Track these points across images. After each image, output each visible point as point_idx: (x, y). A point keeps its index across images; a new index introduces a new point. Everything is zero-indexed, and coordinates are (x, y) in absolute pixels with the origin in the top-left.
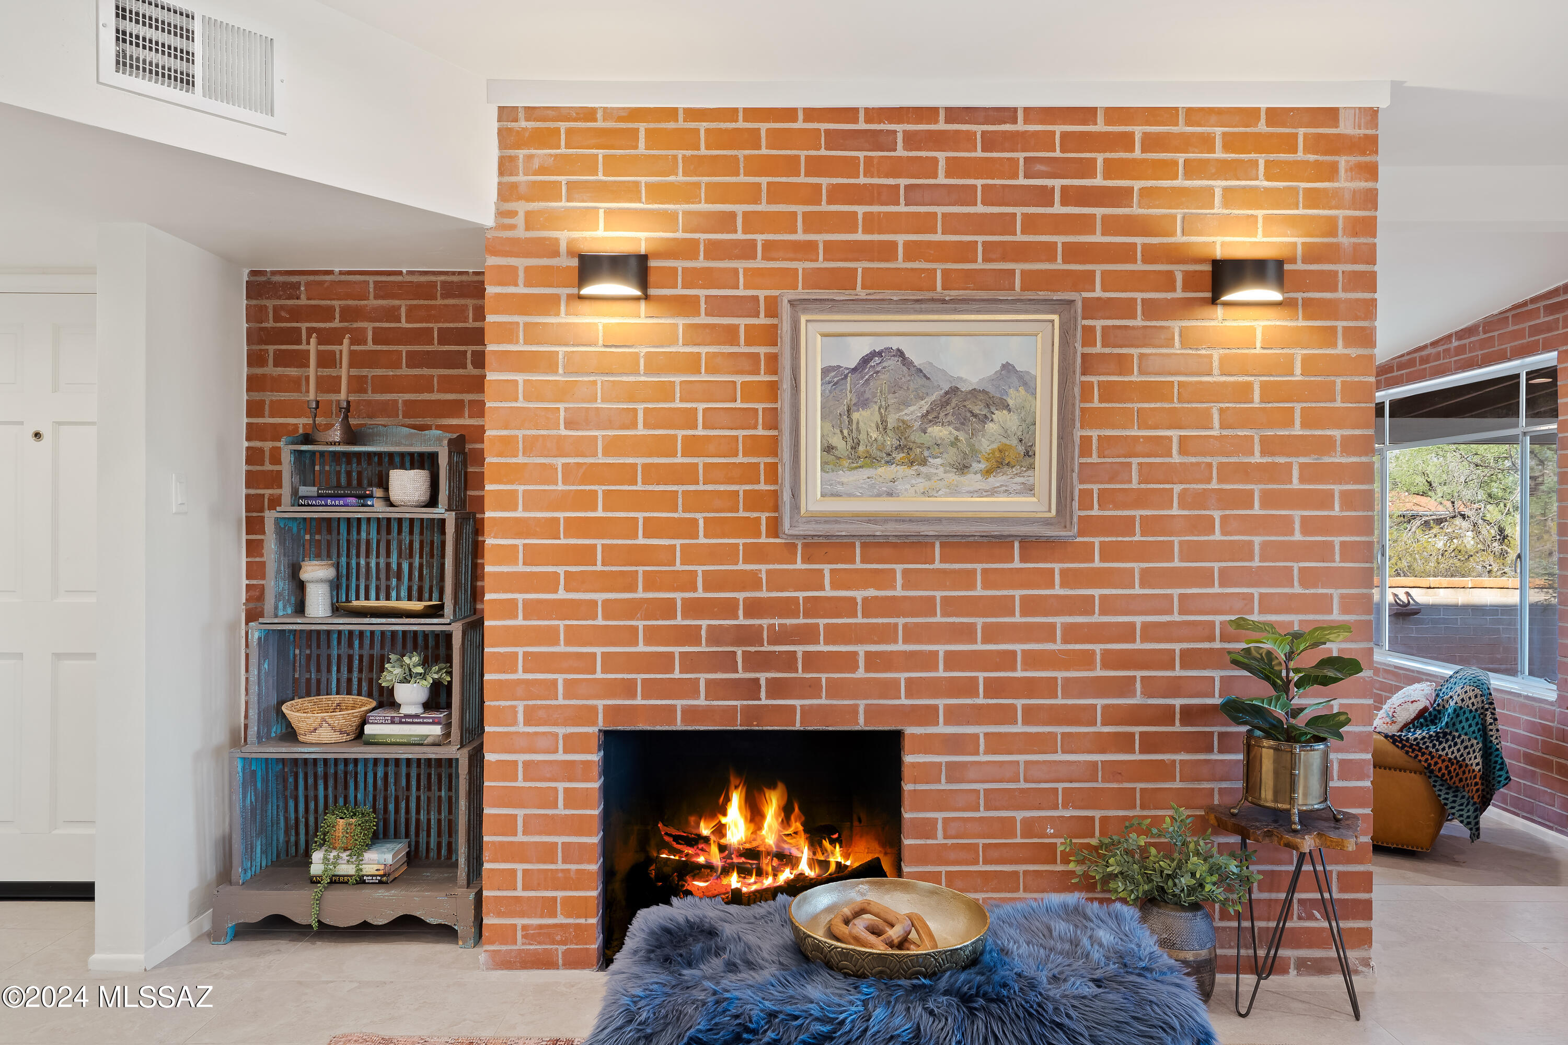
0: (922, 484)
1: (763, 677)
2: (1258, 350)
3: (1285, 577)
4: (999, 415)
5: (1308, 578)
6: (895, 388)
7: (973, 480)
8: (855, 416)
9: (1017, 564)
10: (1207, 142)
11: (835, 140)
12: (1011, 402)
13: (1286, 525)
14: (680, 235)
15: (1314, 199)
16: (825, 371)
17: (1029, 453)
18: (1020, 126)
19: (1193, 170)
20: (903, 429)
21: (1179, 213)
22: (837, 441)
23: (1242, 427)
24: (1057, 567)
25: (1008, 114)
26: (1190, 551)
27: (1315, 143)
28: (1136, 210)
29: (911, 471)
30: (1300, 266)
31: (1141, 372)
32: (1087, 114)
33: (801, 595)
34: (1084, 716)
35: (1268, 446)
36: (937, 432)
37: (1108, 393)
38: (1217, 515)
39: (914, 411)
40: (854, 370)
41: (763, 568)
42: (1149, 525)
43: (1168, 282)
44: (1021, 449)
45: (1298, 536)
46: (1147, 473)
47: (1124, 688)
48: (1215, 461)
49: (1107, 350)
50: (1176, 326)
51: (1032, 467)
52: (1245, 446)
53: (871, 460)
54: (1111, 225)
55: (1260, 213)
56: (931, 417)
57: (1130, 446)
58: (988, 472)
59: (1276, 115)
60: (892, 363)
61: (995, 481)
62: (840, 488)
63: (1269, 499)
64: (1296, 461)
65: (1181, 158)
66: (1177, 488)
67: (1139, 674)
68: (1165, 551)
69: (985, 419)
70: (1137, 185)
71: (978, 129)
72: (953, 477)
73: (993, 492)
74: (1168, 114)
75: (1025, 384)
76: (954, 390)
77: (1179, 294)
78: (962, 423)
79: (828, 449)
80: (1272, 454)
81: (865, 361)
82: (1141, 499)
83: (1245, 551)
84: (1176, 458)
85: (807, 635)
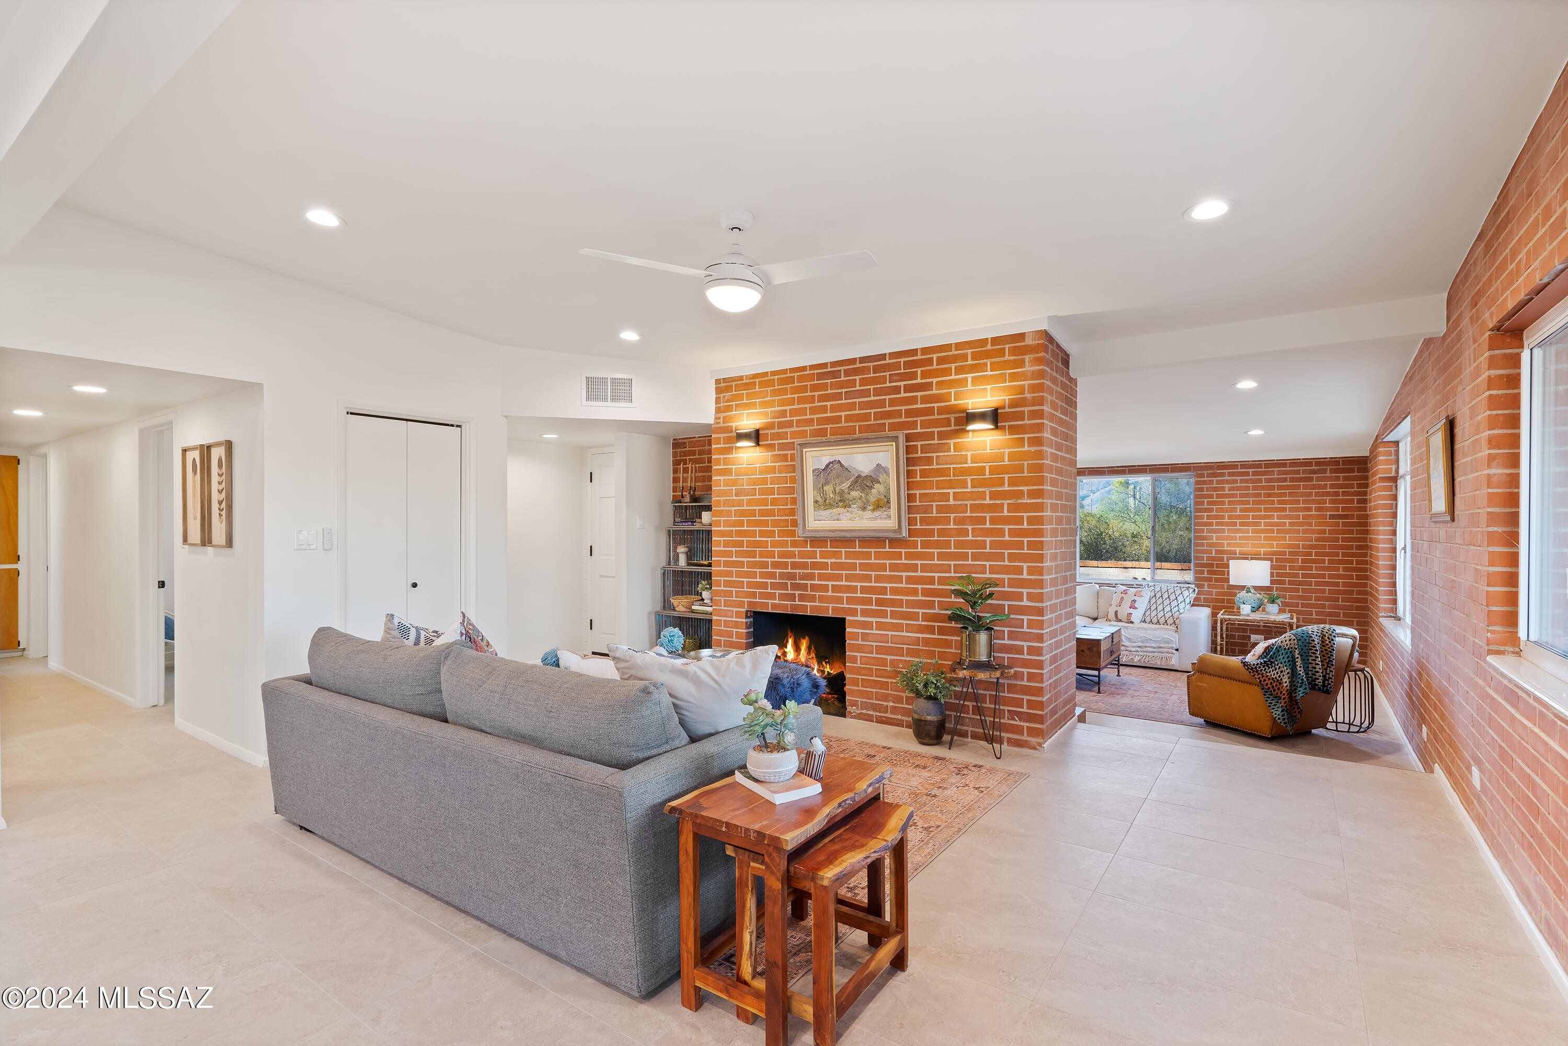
0: (849, 515)
1: (797, 593)
2: (988, 451)
3: (1001, 557)
4: (876, 486)
5: (1012, 557)
6: (838, 476)
7: (868, 514)
8: (825, 488)
9: (887, 549)
10: (964, 357)
11: (821, 376)
12: (881, 480)
13: (1001, 533)
14: (769, 420)
15: (1013, 377)
16: (814, 471)
17: (888, 502)
18: (888, 361)
19: (959, 370)
20: (842, 493)
21: (953, 391)
22: (819, 499)
23: (981, 487)
24: (903, 551)
25: (882, 357)
26: (959, 545)
27: (1014, 351)
28: (934, 392)
29: (845, 510)
30: (1007, 410)
31: (937, 464)
32: (914, 352)
33: (809, 560)
34: (914, 617)
35: (993, 496)
36: (855, 494)
37: (924, 474)
38: (970, 528)
39: (845, 486)
40: (824, 470)
41: (797, 549)
42: (942, 533)
43: (947, 422)
44: (886, 500)
45: (1007, 538)
46: (940, 509)
47: (931, 605)
48: (969, 503)
49: (923, 455)
50: (952, 442)
51: (889, 508)
52: (982, 496)
53: (831, 506)
54: (925, 399)
55: (988, 387)
56: (851, 488)
57: (932, 497)
58: (873, 510)
59: (995, 341)
60: (837, 466)
61: (876, 514)
62: (821, 518)
63: (994, 520)
64: (1006, 502)
65: (953, 366)
66: (952, 516)
67: (937, 599)
68: (947, 544)
69: (871, 488)
70: (935, 380)
71: (871, 364)
72: (860, 512)
73: (876, 518)
74: (947, 347)
75: (886, 472)
76: (859, 476)
77: (953, 427)
78: (863, 490)
79: (816, 502)
80: (994, 500)
81: (827, 466)
82: (937, 521)
83: (983, 545)
84: (952, 502)
85: (811, 577)
